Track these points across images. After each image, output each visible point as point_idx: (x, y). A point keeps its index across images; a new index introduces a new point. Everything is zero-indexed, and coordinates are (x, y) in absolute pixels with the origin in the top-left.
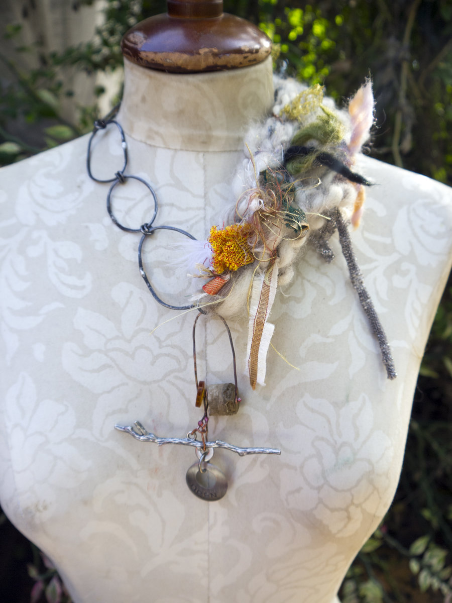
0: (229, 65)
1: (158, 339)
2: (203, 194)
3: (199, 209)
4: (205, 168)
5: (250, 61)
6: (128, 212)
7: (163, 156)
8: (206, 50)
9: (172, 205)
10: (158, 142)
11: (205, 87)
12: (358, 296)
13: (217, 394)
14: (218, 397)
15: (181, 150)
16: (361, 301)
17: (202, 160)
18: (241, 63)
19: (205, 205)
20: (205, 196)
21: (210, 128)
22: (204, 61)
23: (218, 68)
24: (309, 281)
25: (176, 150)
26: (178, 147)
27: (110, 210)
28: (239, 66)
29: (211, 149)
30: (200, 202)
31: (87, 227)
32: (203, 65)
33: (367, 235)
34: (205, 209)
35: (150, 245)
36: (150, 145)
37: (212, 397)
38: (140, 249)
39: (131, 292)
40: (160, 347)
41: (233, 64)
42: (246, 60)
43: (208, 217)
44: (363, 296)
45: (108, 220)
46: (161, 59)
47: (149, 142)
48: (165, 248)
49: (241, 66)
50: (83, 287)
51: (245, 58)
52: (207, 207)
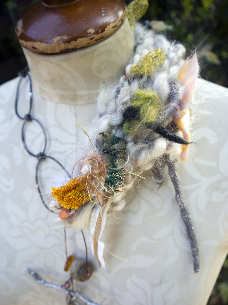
0: (78, 47)
1: (48, 225)
2: (75, 134)
3: (73, 143)
4: (76, 116)
5: (97, 40)
6: (33, 141)
8: (59, 38)
9: (57, 140)
10: (46, 96)
11: (64, 64)
12: (180, 211)
15: (60, 103)
16: (182, 215)
17: (73, 110)
18: (88, 44)
19: (77, 141)
20: (77, 135)
21: (75, 90)
22: (58, 48)
23: (70, 50)
24: (144, 199)
25: (57, 103)
27: (23, 139)
28: (88, 45)
29: (79, 103)
30: (74, 139)
31: (12, 148)
32: (58, 50)
33: (197, 160)
34: (76, 144)
36: (43, 98)
38: (37, 169)
39: (33, 195)
40: (49, 230)
41: (81, 46)
42: (92, 40)
44: (184, 212)
45: (22, 145)
46: (30, 46)
47: (42, 95)
48: (52, 169)
49: (89, 45)
50: (10, 187)
51: (91, 39)
52: (78, 143)
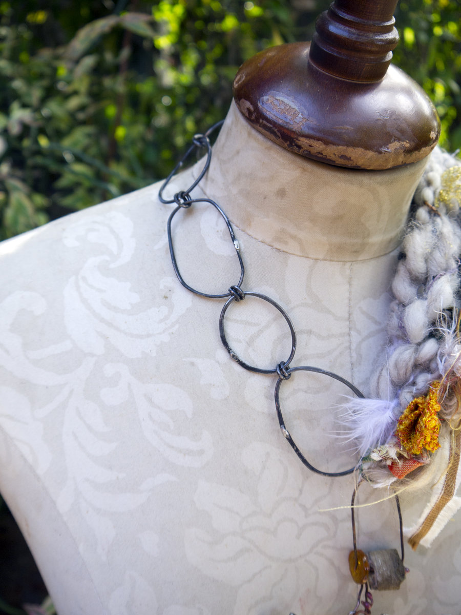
1: (303, 507)
2: (347, 316)
3: (343, 335)
6: (250, 343)
7: (297, 267)
8: (397, 144)
10: (293, 247)
13: (389, 574)
14: (391, 577)
15: (324, 260)
17: (348, 272)
19: (350, 329)
20: (349, 317)
22: (393, 161)
25: (316, 260)
26: (321, 257)
27: (225, 341)
29: (361, 258)
30: (344, 327)
31: (193, 364)
34: (349, 335)
35: (287, 389)
36: (279, 250)
37: (383, 577)
39: (268, 454)
40: (306, 517)
43: (354, 346)
46: (335, 154)
47: (277, 245)
48: (306, 392)
50: (201, 452)
52: (353, 333)
